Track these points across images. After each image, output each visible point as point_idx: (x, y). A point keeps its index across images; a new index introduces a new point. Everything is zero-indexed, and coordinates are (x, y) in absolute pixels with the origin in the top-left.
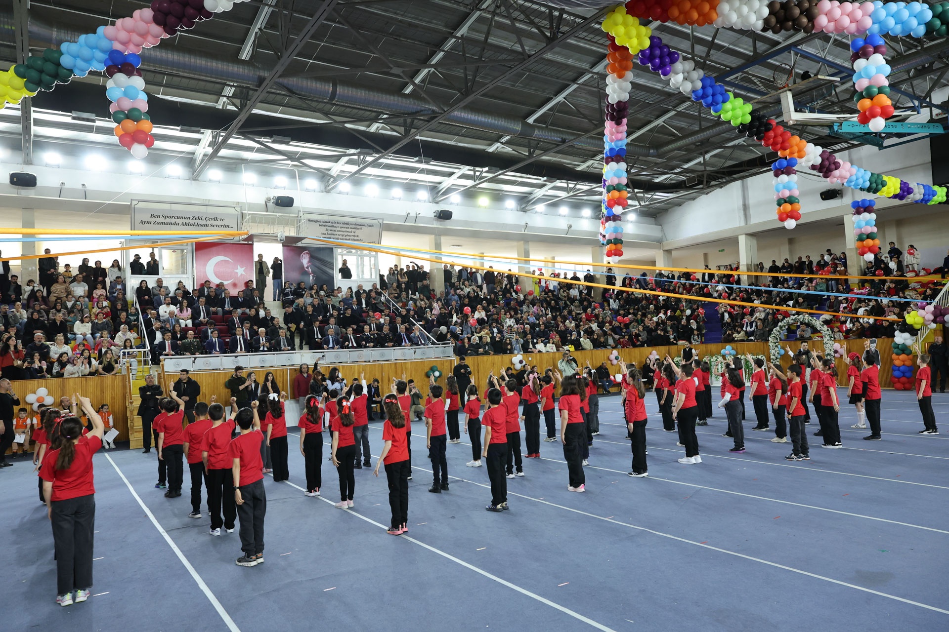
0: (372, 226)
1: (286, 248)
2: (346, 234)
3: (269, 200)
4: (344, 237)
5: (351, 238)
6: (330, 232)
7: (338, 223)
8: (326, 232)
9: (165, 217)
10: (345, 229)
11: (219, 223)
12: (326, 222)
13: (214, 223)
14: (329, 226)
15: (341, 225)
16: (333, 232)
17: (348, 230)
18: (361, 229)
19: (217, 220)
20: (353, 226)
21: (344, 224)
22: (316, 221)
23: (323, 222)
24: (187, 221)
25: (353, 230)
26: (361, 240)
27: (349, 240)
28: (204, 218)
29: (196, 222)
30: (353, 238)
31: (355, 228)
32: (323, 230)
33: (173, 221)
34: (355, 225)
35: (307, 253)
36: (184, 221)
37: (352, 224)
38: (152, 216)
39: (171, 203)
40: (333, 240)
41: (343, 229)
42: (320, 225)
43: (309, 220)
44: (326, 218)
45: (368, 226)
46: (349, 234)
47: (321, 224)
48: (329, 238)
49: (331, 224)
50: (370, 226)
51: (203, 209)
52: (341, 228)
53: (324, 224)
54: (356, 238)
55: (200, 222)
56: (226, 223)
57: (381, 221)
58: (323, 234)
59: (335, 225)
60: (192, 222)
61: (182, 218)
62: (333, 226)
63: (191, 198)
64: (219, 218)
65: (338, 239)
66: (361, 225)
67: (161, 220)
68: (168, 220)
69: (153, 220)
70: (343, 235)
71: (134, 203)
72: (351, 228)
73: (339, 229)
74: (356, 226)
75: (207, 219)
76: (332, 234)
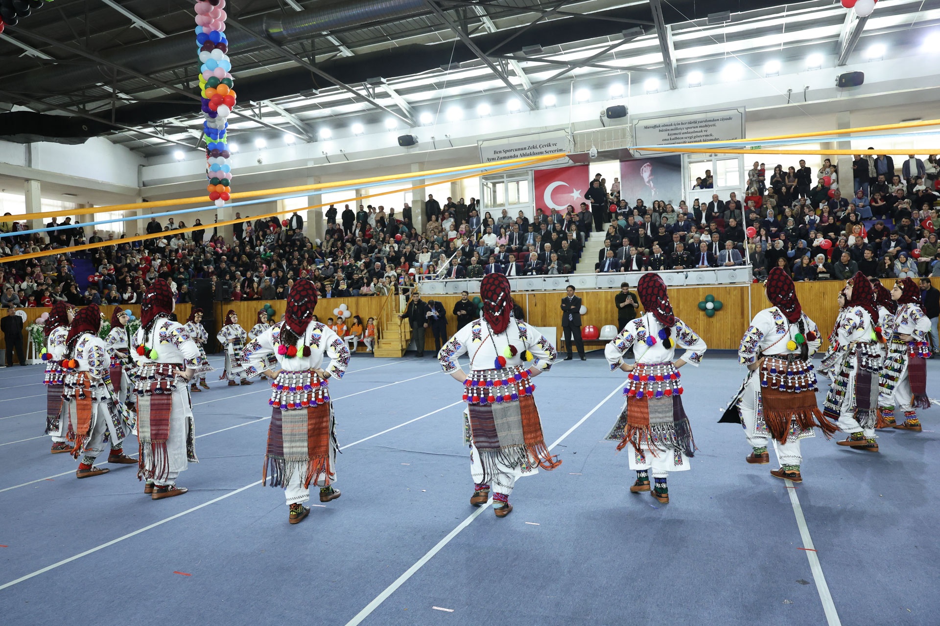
0: (730, 119)
1: (623, 163)
2: (694, 135)
3: (602, 114)
4: (693, 140)
5: (702, 139)
6: (673, 137)
7: (682, 124)
8: (669, 137)
9: (506, 152)
10: (692, 130)
11: (553, 148)
12: (667, 125)
13: (548, 149)
14: (672, 130)
15: (687, 126)
16: (678, 136)
17: (696, 130)
18: (714, 125)
19: (550, 146)
20: (704, 124)
21: (690, 123)
22: (655, 127)
23: (664, 126)
24: (524, 152)
25: (704, 129)
26: (716, 140)
27: (700, 141)
28: (538, 146)
29: (532, 151)
30: (705, 138)
31: (706, 126)
32: (665, 135)
33: (512, 154)
34: (706, 121)
35: (648, 165)
36: (522, 152)
37: (701, 122)
38: (495, 152)
39: (508, 137)
40: (678, 145)
41: (689, 130)
42: (660, 131)
43: (646, 128)
44: (666, 121)
45: (723, 119)
46: (699, 134)
47: (661, 128)
48: (673, 144)
49: (673, 127)
50: (727, 119)
51: (535, 137)
52: (687, 128)
53: (664, 128)
54: (709, 138)
55: (535, 151)
56: (559, 147)
57: (741, 110)
58: (665, 140)
59: (678, 127)
60: (528, 152)
61: (519, 149)
62: (677, 129)
63: (530, 129)
64: (551, 143)
65: (685, 142)
66: (713, 120)
67: (503, 155)
68: (508, 154)
69: (496, 156)
70: (691, 138)
71: (480, 143)
72: (700, 127)
73: (685, 131)
74: (707, 123)
75: (541, 146)
76: (676, 138)
